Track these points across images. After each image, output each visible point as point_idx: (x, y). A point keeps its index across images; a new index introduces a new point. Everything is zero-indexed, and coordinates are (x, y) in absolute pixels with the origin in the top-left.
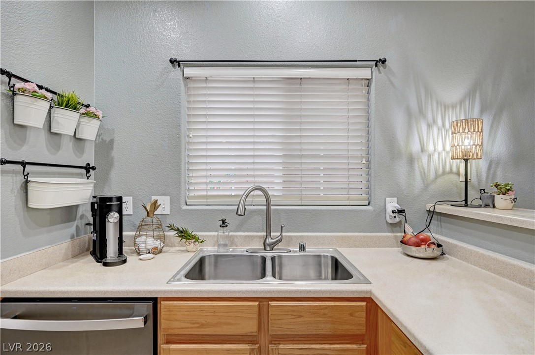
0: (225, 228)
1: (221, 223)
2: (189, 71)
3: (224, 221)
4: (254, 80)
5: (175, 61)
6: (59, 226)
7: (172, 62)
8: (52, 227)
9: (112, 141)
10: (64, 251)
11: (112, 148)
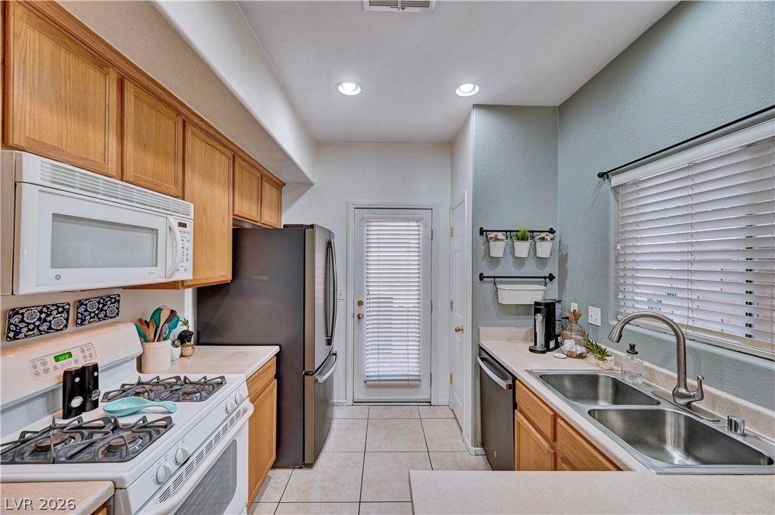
0: (635, 355)
1: (628, 348)
2: (616, 180)
3: (632, 347)
4: (692, 166)
5: (604, 174)
6: (523, 316)
7: (601, 175)
8: (517, 317)
9: (567, 255)
10: (523, 334)
11: (566, 261)
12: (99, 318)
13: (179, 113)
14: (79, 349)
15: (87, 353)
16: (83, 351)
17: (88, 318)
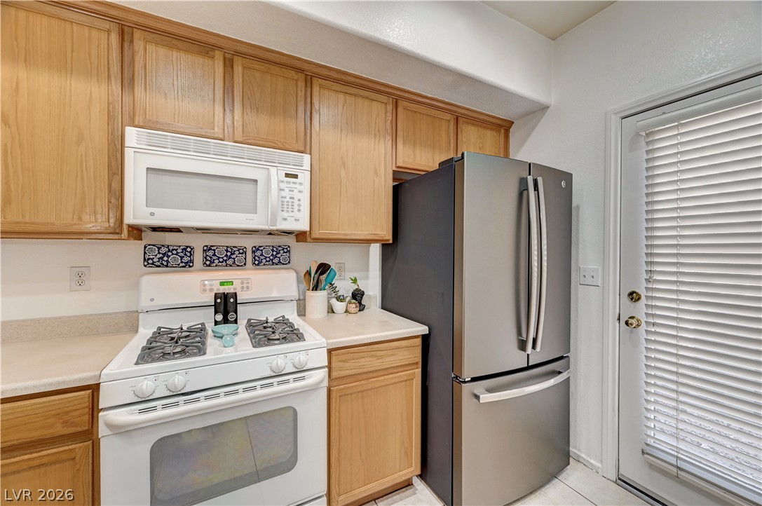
12: (273, 263)
13: (300, 70)
14: (240, 281)
15: (245, 285)
16: (242, 283)
17: (264, 261)
